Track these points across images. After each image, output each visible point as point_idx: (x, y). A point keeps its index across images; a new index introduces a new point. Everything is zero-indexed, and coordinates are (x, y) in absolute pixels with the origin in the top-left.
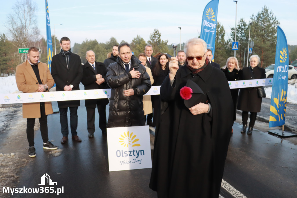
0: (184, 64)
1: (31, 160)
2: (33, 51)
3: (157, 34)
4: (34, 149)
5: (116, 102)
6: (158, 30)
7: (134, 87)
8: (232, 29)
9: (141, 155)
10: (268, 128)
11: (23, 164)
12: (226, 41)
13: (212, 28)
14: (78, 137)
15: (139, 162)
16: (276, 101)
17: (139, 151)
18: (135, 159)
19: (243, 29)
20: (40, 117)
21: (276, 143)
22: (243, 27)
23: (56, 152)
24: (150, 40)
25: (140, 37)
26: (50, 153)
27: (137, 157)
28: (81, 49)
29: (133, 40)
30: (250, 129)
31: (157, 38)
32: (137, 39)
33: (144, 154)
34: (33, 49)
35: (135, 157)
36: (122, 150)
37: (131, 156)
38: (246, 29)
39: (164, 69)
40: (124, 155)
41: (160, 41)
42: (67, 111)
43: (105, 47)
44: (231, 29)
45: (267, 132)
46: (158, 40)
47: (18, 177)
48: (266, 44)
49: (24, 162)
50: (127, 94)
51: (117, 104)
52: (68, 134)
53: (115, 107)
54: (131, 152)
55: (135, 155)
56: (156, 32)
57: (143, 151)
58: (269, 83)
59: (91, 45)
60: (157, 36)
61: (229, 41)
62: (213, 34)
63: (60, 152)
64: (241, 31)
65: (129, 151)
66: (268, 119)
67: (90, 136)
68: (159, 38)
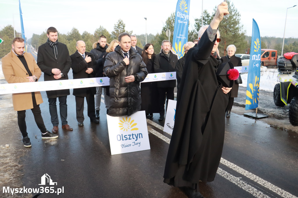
0: (168, 54)
1: (28, 150)
2: (18, 41)
3: (121, 24)
4: (29, 139)
5: (117, 89)
6: (122, 21)
7: (134, 74)
8: (196, 20)
9: (140, 138)
10: (242, 111)
11: (21, 154)
12: (190, 31)
13: (185, 19)
14: (68, 126)
15: (139, 145)
16: (251, 86)
17: (138, 134)
18: (135, 142)
19: (206, 20)
20: (33, 108)
21: (253, 124)
22: (207, 18)
23: (51, 141)
24: (114, 31)
25: (103, 28)
26: (46, 142)
27: (136, 140)
28: (41, 40)
29: (95, 31)
30: (229, 112)
31: (121, 29)
32: (100, 30)
33: (142, 137)
34: (18, 40)
35: (134, 140)
36: (122, 135)
37: (131, 139)
38: (209, 20)
39: (151, 58)
40: (124, 139)
41: (124, 31)
42: (56, 101)
43: (67, 38)
45: (243, 115)
46: (123, 31)
47: (22, 166)
48: (228, 35)
49: (22, 152)
50: (128, 80)
51: (118, 91)
52: (58, 123)
53: (116, 94)
54: (130, 135)
55: (134, 139)
56: (120, 23)
57: (141, 134)
58: (245, 70)
60: (121, 26)
61: (194, 32)
62: (186, 25)
63: (55, 141)
64: (204, 22)
65: (129, 135)
66: (241, 103)
67: (80, 125)
68: (123, 29)
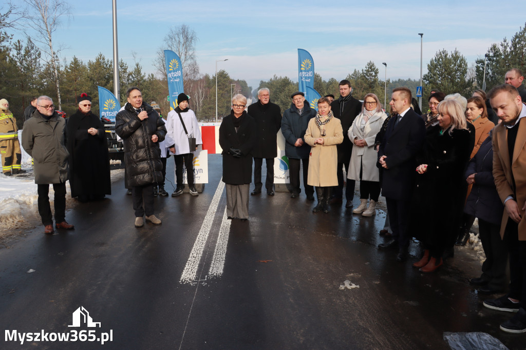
6: (373, 64)
8: (478, 61)
31: (371, 77)
44: (476, 63)
46: (374, 79)
56: (371, 68)
59: (278, 87)
60: (371, 73)
68: (375, 76)
